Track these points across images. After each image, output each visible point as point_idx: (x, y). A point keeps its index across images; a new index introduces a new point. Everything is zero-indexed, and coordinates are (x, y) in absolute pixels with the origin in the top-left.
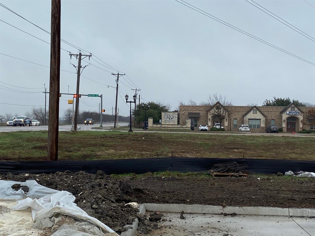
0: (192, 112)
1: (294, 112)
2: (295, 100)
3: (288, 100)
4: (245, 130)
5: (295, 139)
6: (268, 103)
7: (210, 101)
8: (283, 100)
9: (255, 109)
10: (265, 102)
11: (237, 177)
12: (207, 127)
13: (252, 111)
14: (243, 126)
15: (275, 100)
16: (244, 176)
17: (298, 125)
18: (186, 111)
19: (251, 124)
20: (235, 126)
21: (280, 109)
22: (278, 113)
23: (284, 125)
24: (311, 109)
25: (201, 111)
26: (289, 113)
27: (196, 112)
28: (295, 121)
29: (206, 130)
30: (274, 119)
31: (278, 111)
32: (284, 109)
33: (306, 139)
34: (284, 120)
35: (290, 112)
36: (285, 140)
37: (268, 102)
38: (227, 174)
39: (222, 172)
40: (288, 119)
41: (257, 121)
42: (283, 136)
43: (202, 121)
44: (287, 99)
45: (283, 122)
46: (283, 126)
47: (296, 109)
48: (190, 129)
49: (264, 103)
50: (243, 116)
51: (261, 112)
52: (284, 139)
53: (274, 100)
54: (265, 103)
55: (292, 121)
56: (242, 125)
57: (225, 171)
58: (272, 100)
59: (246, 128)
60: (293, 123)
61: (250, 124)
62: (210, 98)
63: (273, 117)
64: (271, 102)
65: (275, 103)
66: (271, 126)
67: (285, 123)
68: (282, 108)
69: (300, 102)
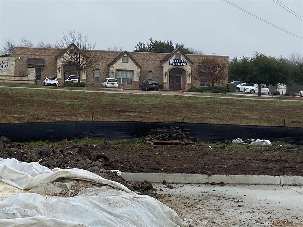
0: (32, 57)
1: (179, 61)
2: (180, 44)
3: (170, 43)
4: (112, 85)
5: (193, 100)
6: (141, 47)
7: (64, 42)
8: (163, 43)
9: (126, 55)
10: (138, 45)
11: (183, 145)
12: (56, 80)
13: (122, 58)
14: (109, 81)
15: (152, 44)
16: (191, 144)
17: (185, 81)
18: (24, 56)
19: (119, 77)
20: (97, 79)
21: (161, 57)
22: (157, 63)
23: (166, 80)
24: (205, 58)
25: (47, 56)
26: (173, 62)
27: (39, 57)
28: (180, 75)
29: (54, 85)
30: (152, 71)
31: (158, 59)
32: (166, 57)
33: (207, 100)
34: (166, 73)
35: (175, 62)
36: (180, 101)
37: (142, 45)
38: (170, 142)
39: (162, 140)
40: (171, 71)
41: (128, 73)
42: (175, 96)
43: (47, 71)
44: (168, 43)
45: (164, 76)
46: (164, 82)
47: (183, 57)
48: (34, 83)
49: (136, 47)
50: (109, 66)
51: (133, 60)
52: (178, 99)
53: (150, 43)
54: (138, 47)
55: (177, 75)
56: (108, 79)
57: (167, 138)
58: (147, 43)
59: (114, 82)
60: (177, 77)
61: (117, 77)
62: (65, 37)
63: (151, 68)
64: (146, 45)
65: (152, 47)
66: (149, 81)
67: (167, 77)
68: (164, 55)
69: (185, 47)
